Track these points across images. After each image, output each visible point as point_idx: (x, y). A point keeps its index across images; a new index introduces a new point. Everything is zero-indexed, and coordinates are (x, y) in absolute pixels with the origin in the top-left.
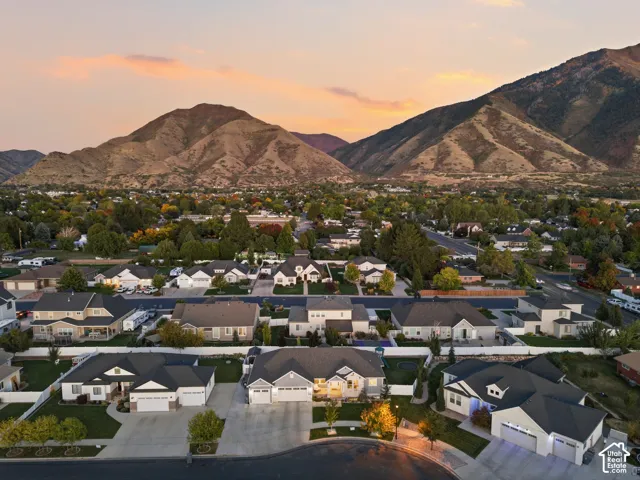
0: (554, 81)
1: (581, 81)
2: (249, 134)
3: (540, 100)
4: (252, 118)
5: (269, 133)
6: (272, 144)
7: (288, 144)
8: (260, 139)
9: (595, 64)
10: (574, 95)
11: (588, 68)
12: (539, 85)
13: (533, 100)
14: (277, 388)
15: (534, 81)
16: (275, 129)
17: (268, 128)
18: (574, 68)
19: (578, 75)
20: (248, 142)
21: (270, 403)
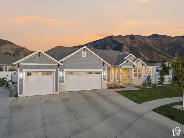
0: (102, 42)
1: (108, 42)
2: (13, 49)
3: (99, 46)
4: (14, 44)
5: (21, 49)
6: (22, 52)
7: (28, 53)
8: (17, 51)
9: (111, 39)
10: (107, 46)
11: (109, 40)
12: (99, 42)
13: (98, 46)
14: (65, 70)
15: (98, 41)
16: (23, 48)
17: (20, 48)
18: (106, 39)
19: (107, 41)
20: (12, 52)
21: (55, 92)
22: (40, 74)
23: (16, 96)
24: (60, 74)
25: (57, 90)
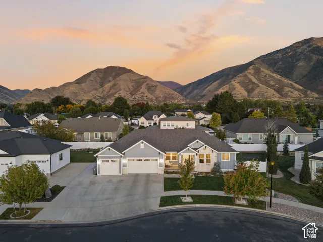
0: (287, 53)
1: (301, 53)
2: (133, 80)
3: (280, 63)
5: (143, 80)
6: (145, 84)
7: (152, 85)
8: (138, 82)
9: (308, 45)
10: (298, 60)
11: (305, 47)
12: (279, 56)
14: (127, 158)
15: (277, 53)
16: (146, 78)
17: (142, 77)
18: (297, 47)
19: (300, 50)
20: (132, 84)
21: (119, 174)
22: (110, 161)
23: (96, 175)
24: (124, 161)
25: (120, 173)
